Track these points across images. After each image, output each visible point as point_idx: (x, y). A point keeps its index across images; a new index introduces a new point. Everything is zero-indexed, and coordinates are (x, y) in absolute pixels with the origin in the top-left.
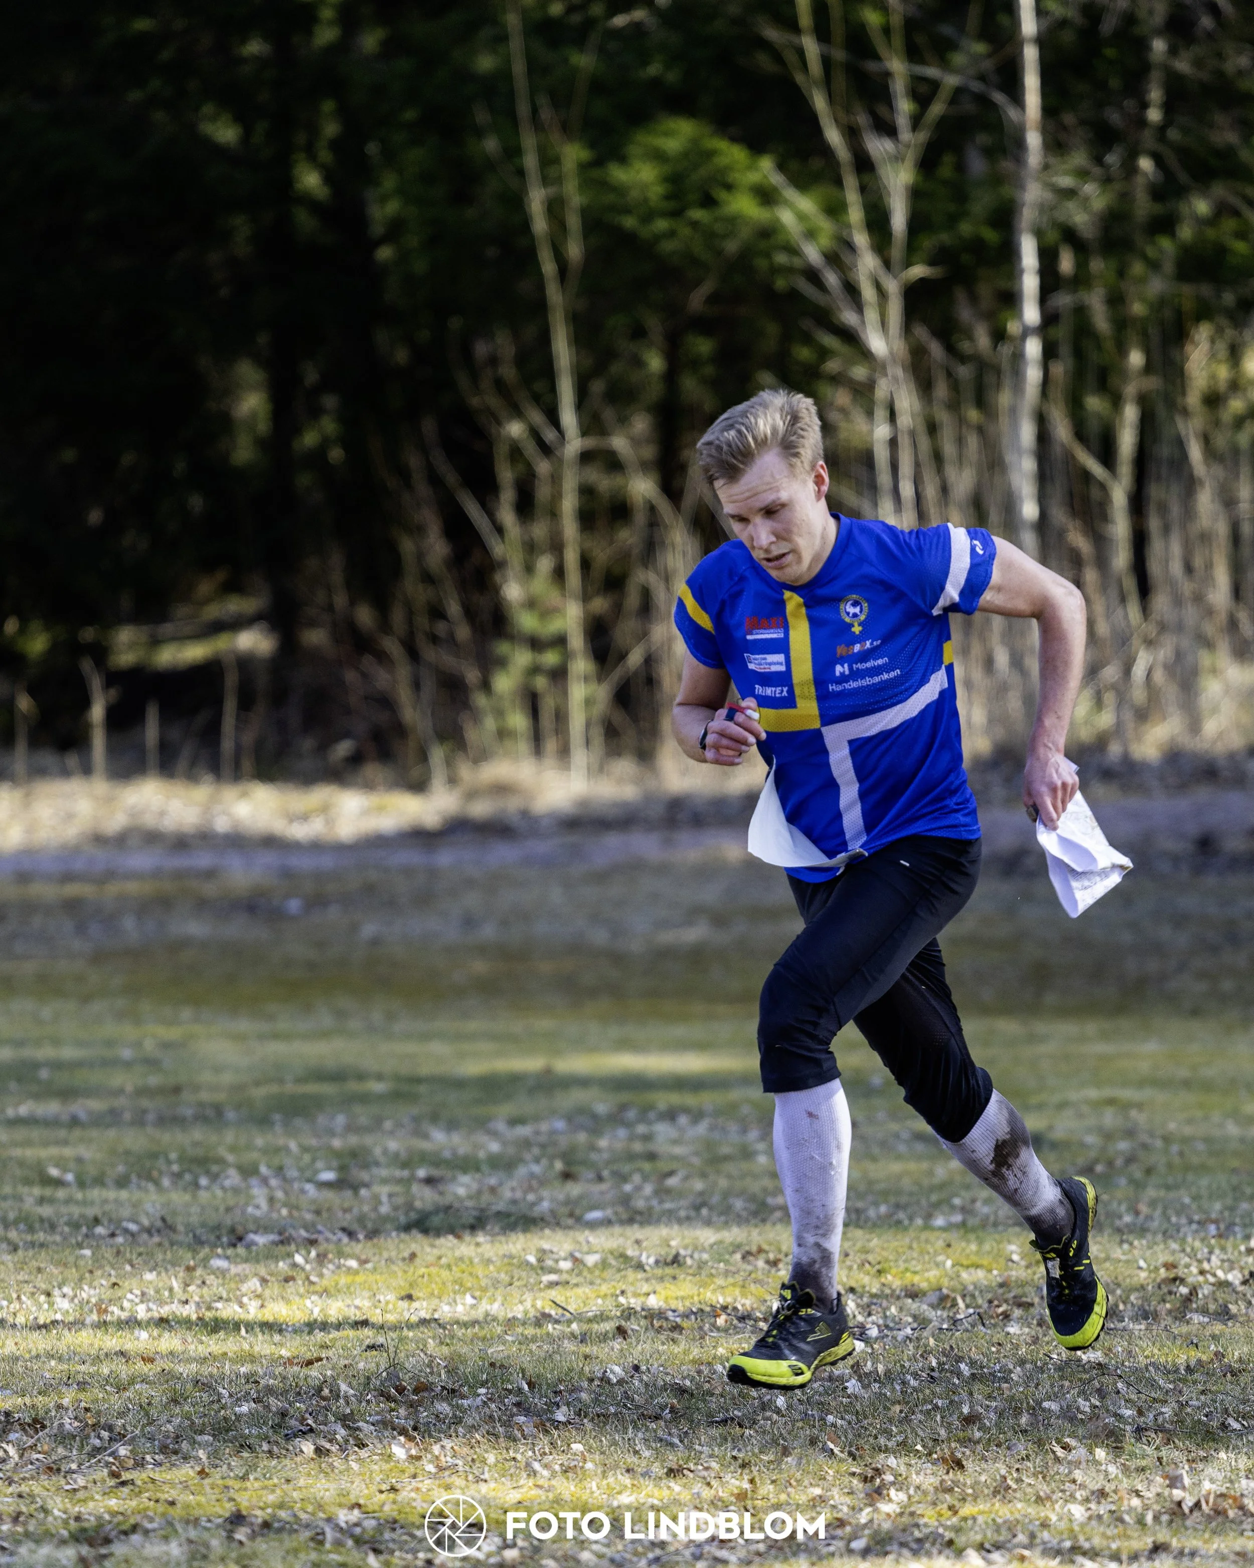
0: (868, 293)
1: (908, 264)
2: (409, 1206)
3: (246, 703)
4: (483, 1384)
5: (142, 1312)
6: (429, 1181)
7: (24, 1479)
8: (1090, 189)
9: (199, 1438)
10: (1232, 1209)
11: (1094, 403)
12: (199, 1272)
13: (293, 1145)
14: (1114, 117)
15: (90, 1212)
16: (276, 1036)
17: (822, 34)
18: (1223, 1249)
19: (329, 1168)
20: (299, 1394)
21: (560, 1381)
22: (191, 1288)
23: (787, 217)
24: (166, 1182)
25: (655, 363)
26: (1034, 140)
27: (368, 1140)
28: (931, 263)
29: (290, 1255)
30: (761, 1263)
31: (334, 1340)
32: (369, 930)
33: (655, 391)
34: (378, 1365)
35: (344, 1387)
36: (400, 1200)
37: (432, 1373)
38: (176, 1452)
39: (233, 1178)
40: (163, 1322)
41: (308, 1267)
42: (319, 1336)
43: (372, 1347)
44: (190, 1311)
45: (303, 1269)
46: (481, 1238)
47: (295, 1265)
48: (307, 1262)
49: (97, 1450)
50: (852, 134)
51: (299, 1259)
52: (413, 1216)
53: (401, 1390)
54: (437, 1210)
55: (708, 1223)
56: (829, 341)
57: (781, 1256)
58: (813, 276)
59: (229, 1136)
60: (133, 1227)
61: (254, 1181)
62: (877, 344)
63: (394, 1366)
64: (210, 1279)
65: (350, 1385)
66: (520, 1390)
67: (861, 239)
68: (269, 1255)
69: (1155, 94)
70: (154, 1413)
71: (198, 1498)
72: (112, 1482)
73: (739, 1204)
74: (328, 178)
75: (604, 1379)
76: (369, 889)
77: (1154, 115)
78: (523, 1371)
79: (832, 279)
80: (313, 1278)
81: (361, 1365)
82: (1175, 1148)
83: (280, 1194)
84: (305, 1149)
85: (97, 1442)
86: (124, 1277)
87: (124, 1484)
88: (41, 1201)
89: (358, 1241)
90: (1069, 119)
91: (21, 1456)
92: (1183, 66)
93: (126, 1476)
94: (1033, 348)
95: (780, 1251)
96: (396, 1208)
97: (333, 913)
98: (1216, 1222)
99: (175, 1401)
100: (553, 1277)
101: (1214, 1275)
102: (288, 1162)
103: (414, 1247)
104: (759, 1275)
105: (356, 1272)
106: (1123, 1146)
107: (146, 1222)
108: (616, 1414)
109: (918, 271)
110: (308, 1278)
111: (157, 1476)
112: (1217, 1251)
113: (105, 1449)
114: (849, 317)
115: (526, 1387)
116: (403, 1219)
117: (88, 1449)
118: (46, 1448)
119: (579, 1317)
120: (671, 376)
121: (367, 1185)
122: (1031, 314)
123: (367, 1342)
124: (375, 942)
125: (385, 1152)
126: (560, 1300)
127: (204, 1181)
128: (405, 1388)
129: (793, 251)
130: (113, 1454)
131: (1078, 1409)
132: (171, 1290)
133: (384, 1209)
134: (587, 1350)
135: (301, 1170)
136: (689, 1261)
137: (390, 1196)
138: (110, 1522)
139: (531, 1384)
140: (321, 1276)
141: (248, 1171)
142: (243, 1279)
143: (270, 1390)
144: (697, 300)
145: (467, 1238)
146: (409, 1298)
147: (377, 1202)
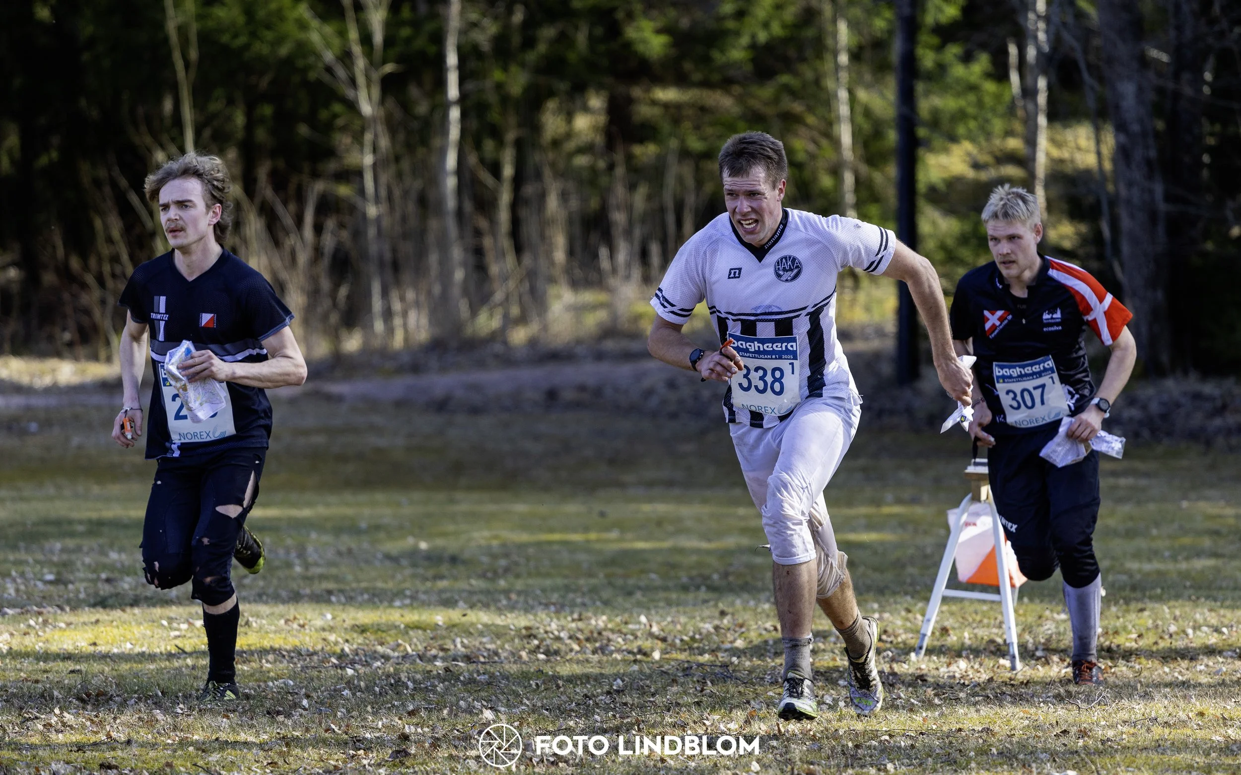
0: (361, 80)
1: (384, 62)
2: (96, 594)
4: (135, 692)
6: (108, 581)
8: (487, 22)
10: (563, 597)
11: (489, 146)
13: (31, 560)
16: (22, 499)
18: (558, 619)
19: (51, 573)
20: (30, 697)
21: (180, 691)
23: (315, 37)
25: (240, 119)
27: (73, 557)
28: (397, 61)
29: (27, 620)
30: (295, 626)
31: (51, 668)
32: (76, 441)
33: (240, 135)
34: (76, 681)
35: (56, 693)
36: (91, 591)
37: (106, 686)
41: (37, 627)
43: (72, 672)
45: (34, 628)
46: (136, 610)
47: (29, 626)
48: (37, 623)
51: (32, 622)
52: (99, 599)
53: (88, 695)
54: (111, 596)
55: (266, 603)
56: (337, 108)
57: (306, 622)
58: (329, 70)
61: (8, 580)
62: (367, 108)
63: (85, 682)
65: (60, 692)
66: (157, 695)
67: (357, 49)
68: (15, 619)
73: (284, 594)
76: (76, 418)
78: (158, 685)
79: (341, 72)
80: (40, 633)
81: (66, 682)
82: (532, 564)
83: (22, 587)
84: (37, 562)
89: (66, 612)
95: (306, 619)
96: (88, 595)
97: (56, 430)
98: (554, 604)
100: (177, 633)
101: (553, 633)
102: (28, 569)
103: (98, 616)
104: (295, 632)
105: (65, 630)
106: (503, 562)
108: (211, 709)
109: (389, 68)
110: (37, 633)
112: (555, 620)
114: (350, 93)
115: (160, 694)
116: (92, 601)
119: (190, 654)
120: (250, 126)
121: (72, 582)
122: (453, 91)
123: (70, 668)
124: (80, 447)
125: (83, 564)
126: (181, 645)
128: (91, 694)
129: (319, 56)
131: (474, 707)
133: (82, 596)
134: (194, 673)
135: (35, 574)
136: (254, 624)
137: (85, 589)
139: (162, 693)
140: (44, 632)
144: (264, 83)
145: (128, 610)
146: (95, 644)
147: (78, 591)
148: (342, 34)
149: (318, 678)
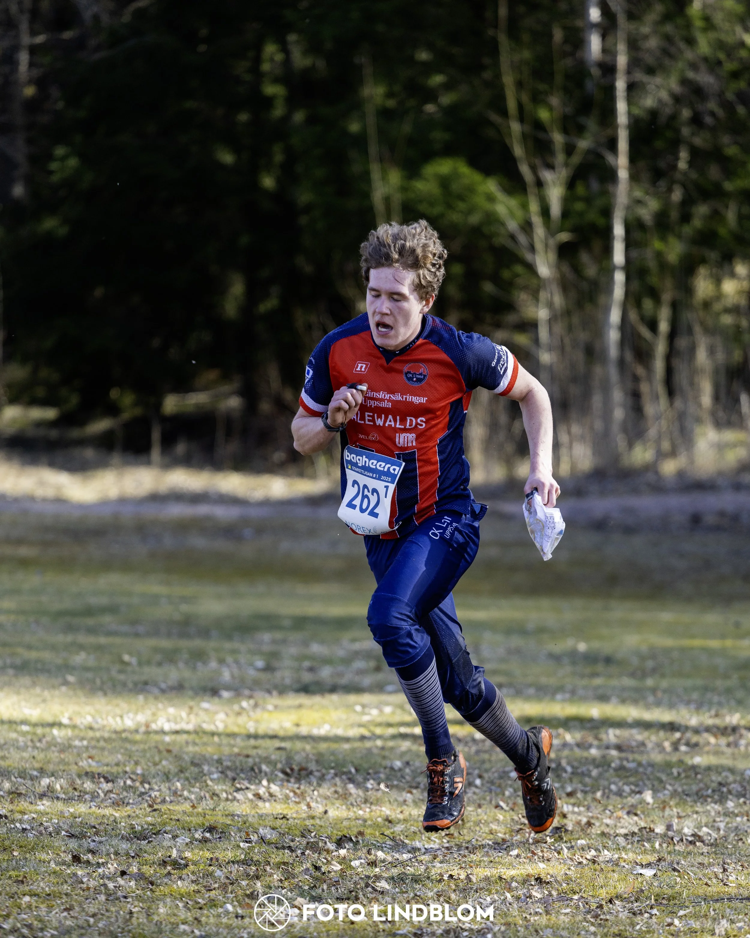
0: (539, 246)
1: (560, 231)
2: (300, 681)
3: (229, 434)
4: (332, 768)
5: (167, 727)
6: (310, 669)
7: (106, 806)
8: (649, 200)
9: (192, 789)
11: (648, 304)
12: (195, 709)
13: (243, 650)
14: (662, 164)
15: (144, 678)
16: (237, 596)
17: (521, 119)
19: (261, 661)
20: (242, 770)
21: (370, 768)
22: (192, 717)
23: (501, 209)
24: (181, 665)
26: (623, 174)
27: (281, 648)
28: (572, 231)
29: (240, 702)
31: (260, 746)
32: (284, 546)
34: (281, 757)
35: (264, 767)
36: (295, 678)
37: (307, 762)
38: (181, 796)
39: (213, 664)
40: (177, 732)
41: (249, 709)
42: (252, 742)
43: (279, 749)
44: (190, 727)
45: (246, 710)
46: (334, 697)
47: (242, 708)
48: (249, 705)
49: (142, 794)
50: (534, 169)
51: (244, 704)
52: (302, 686)
53: (292, 770)
54: (312, 683)
56: (518, 269)
58: (512, 237)
59: (212, 644)
60: (163, 686)
61: (224, 666)
62: (543, 270)
63: (289, 759)
64: (201, 713)
65: (267, 766)
66: (350, 772)
67: (537, 220)
68: (230, 701)
69: (684, 155)
70: (171, 777)
71: (191, 818)
72: (149, 810)
74: (279, 181)
75: (392, 768)
76: (284, 526)
77: (682, 165)
78: (352, 763)
79: (522, 239)
80: (251, 714)
81: (273, 757)
83: (236, 673)
84: (249, 651)
85: (143, 790)
86: (158, 709)
87: (155, 810)
88: (120, 672)
89: (274, 697)
90: (642, 164)
91: (105, 795)
92: (698, 141)
93: (156, 807)
94: (619, 277)
96: (292, 682)
97: (267, 537)
98: (695, 701)
99: (181, 771)
100: (368, 718)
102: (241, 657)
103: (301, 701)
105: (272, 712)
107: (170, 683)
108: (397, 786)
109: (564, 237)
110: (248, 714)
111: (171, 808)
112: (695, 715)
113: (147, 793)
114: (529, 257)
115: (353, 770)
116: (296, 686)
117: (138, 793)
118: (117, 792)
119: (379, 737)
121: (279, 670)
122: (619, 258)
123: (276, 746)
125: (288, 654)
127: (199, 664)
129: (503, 224)
130: (150, 796)
132: (181, 716)
133: (288, 681)
135: (247, 661)
137: (290, 676)
138: (148, 829)
140: (255, 713)
141: (221, 661)
142: (216, 713)
143: (228, 768)
146: (298, 725)
147: (283, 678)
148: (525, 206)
149: (490, 761)
